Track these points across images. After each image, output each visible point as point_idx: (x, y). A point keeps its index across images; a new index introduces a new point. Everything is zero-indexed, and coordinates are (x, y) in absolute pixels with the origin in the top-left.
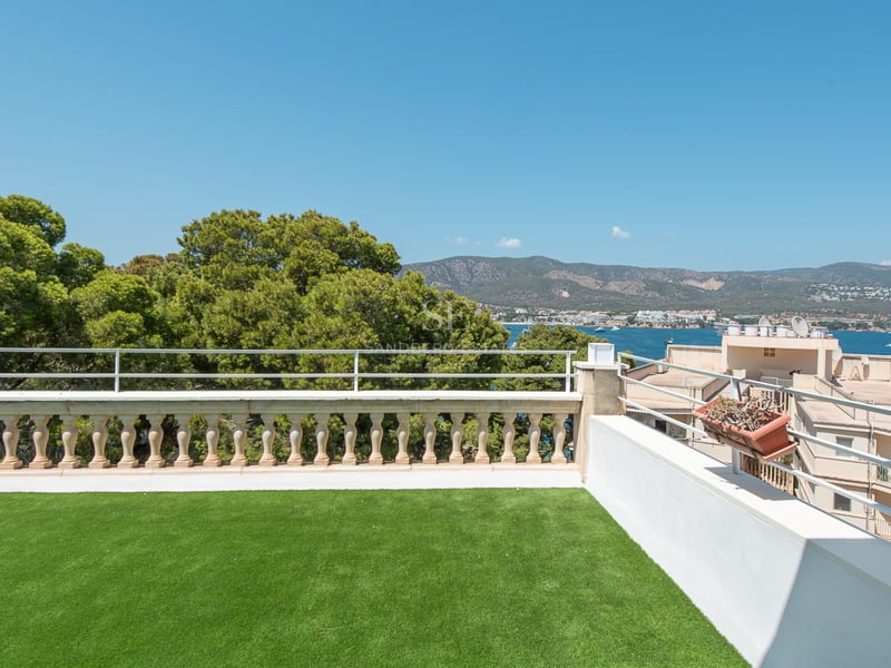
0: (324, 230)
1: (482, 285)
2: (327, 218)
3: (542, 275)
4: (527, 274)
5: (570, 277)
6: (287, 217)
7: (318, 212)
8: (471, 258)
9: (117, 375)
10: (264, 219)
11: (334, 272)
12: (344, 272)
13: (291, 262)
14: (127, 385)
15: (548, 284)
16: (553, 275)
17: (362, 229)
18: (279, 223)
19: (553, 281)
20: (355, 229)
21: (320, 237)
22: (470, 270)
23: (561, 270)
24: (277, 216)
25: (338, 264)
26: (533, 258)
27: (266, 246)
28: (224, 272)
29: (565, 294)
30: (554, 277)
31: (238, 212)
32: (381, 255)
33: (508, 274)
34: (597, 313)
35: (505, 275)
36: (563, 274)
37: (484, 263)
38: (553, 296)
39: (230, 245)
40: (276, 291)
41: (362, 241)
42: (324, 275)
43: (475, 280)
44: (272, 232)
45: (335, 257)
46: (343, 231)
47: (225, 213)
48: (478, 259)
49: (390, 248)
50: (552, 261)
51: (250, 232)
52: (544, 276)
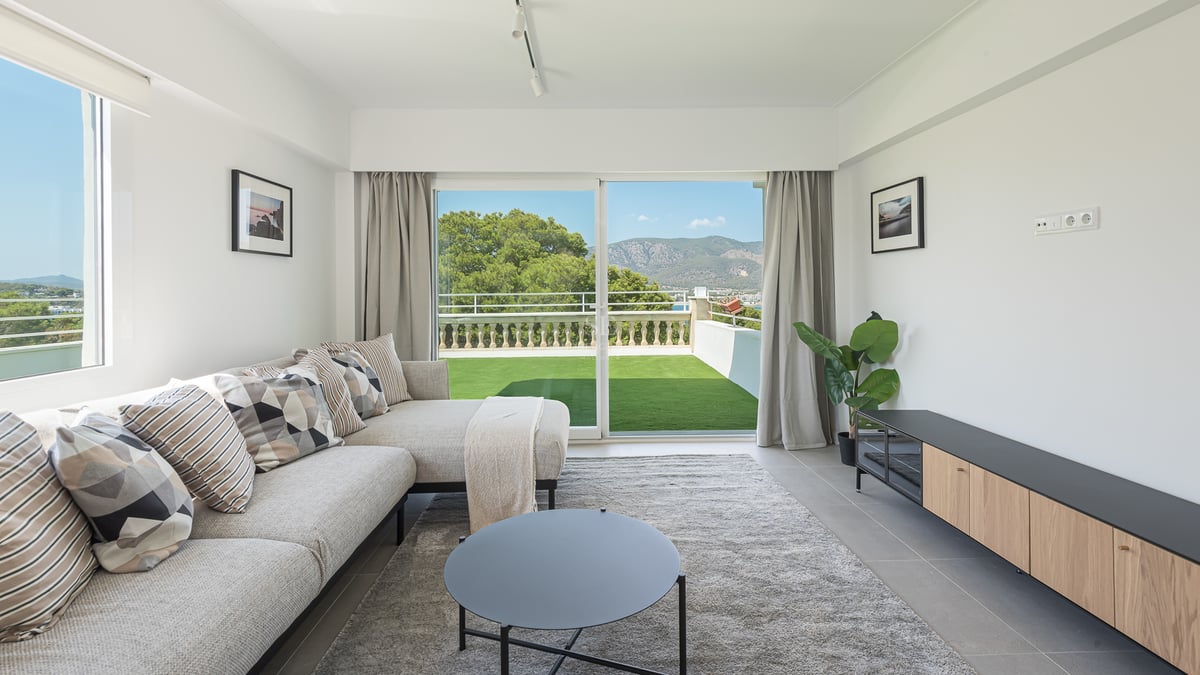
0: (528, 225)
1: (659, 266)
2: (528, 215)
3: (719, 255)
4: (704, 254)
5: (748, 256)
6: (497, 215)
7: (521, 210)
8: (647, 239)
9: (475, 306)
11: (537, 257)
12: (546, 257)
13: (506, 250)
14: (481, 310)
15: (725, 265)
16: (731, 255)
17: (557, 223)
18: (492, 220)
19: (731, 261)
20: (552, 223)
21: (526, 230)
22: (646, 252)
23: (738, 249)
24: (490, 214)
25: (541, 251)
26: (710, 238)
27: (485, 239)
28: (457, 260)
29: (744, 273)
30: (732, 257)
31: (462, 213)
32: (572, 243)
33: (685, 254)
35: (682, 256)
36: (740, 253)
37: (661, 245)
38: (731, 276)
39: (460, 239)
40: (503, 272)
41: (558, 232)
42: (532, 259)
43: (652, 261)
44: (489, 228)
45: (537, 245)
46: (543, 225)
47: (452, 213)
48: (654, 241)
49: (579, 237)
51: (474, 229)
52: (722, 256)
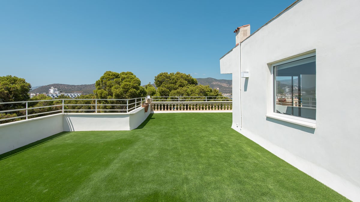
3: (211, 83)
4: (206, 83)
5: (219, 84)
10: (169, 74)
12: (189, 85)
16: (214, 83)
18: (172, 74)
19: (214, 85)
21: (183, 78)
23: (216, 81)
26: (208, 78)
29: (218, 89)
30: (215, 84)
34: (228, 94)
36: (217, 83)
39: (166, 80)
50: (214, 79)
52: (212, 83)
